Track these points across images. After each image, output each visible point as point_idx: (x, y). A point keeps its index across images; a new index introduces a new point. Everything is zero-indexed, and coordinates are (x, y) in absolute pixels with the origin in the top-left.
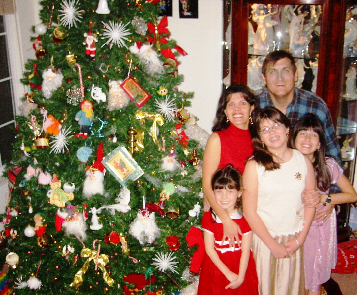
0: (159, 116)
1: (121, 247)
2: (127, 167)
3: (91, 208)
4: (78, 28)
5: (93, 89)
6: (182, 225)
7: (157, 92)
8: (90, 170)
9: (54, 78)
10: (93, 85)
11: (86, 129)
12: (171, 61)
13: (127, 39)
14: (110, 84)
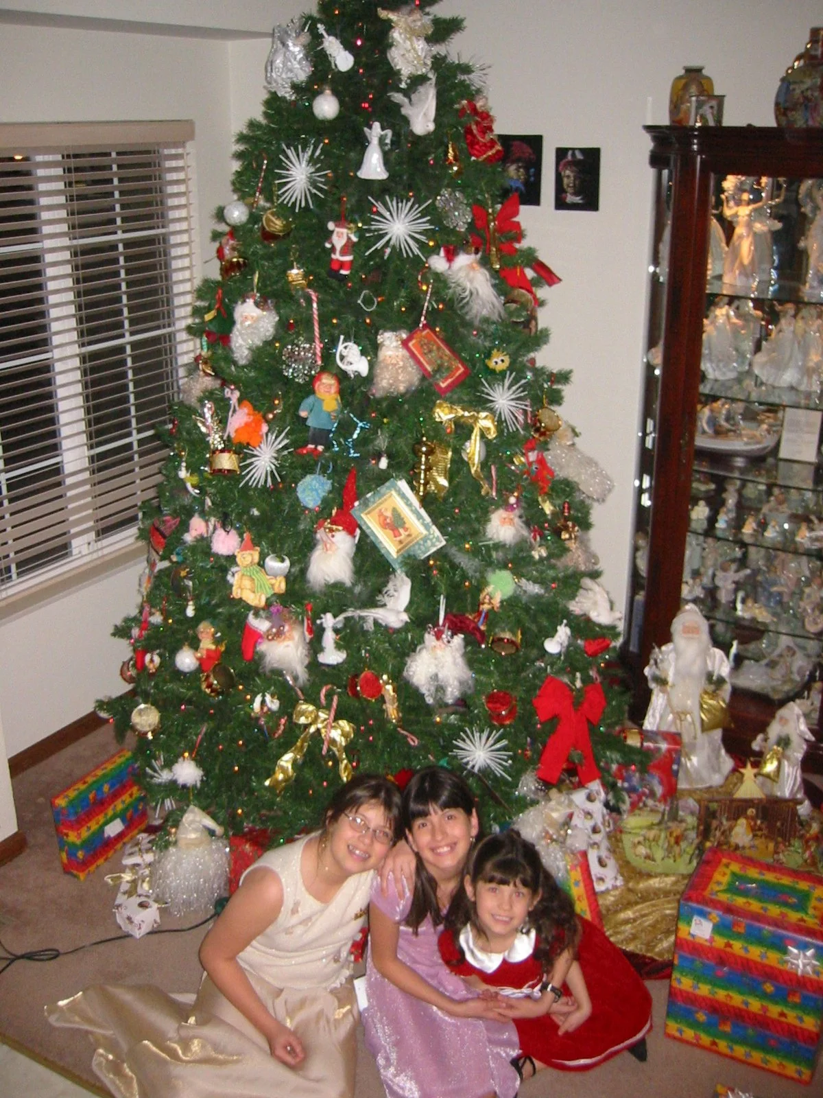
0: (486, 418)
1: (384, 707)
2: (407, 526)
3: (322, 615)
4: (317, 211)
5: (341, 347)
6: (527, 671)
7: (487, 362)
8: (325, 528)
9: (258, 319)
10: (342, 337)
11: (321, 436)
12: (523, 296)
13: (423, 238)
14: (380, 339)
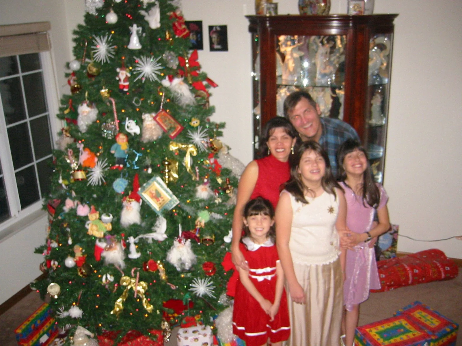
0: (192, 147)
1: (159, 274)
2: (162, 196)
3: (129, 238)
4: (111, 63)
5: (127, 123)
6: (218, 251)
7: (190, 123)
8: (127, 201)
9: (89, 113)
10: (127, 118)
11: (121, 161)
12: (202, 93)
13: (159, 73)
14: (143, 117)
